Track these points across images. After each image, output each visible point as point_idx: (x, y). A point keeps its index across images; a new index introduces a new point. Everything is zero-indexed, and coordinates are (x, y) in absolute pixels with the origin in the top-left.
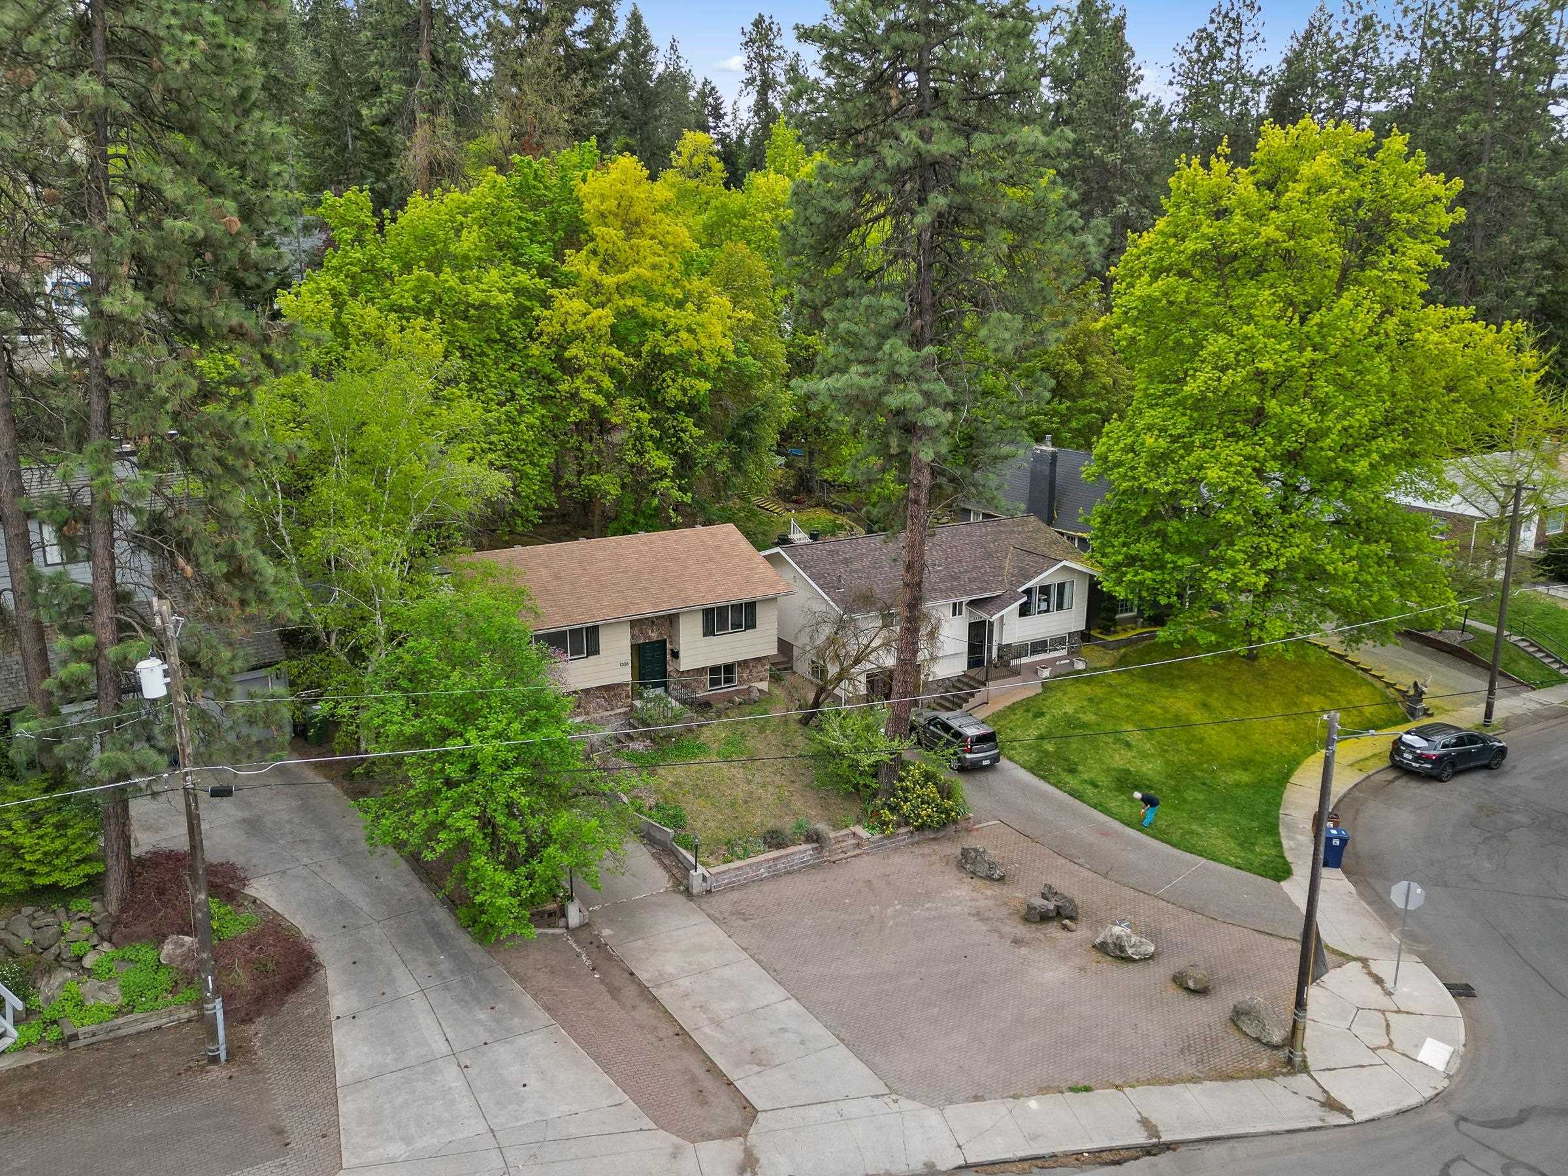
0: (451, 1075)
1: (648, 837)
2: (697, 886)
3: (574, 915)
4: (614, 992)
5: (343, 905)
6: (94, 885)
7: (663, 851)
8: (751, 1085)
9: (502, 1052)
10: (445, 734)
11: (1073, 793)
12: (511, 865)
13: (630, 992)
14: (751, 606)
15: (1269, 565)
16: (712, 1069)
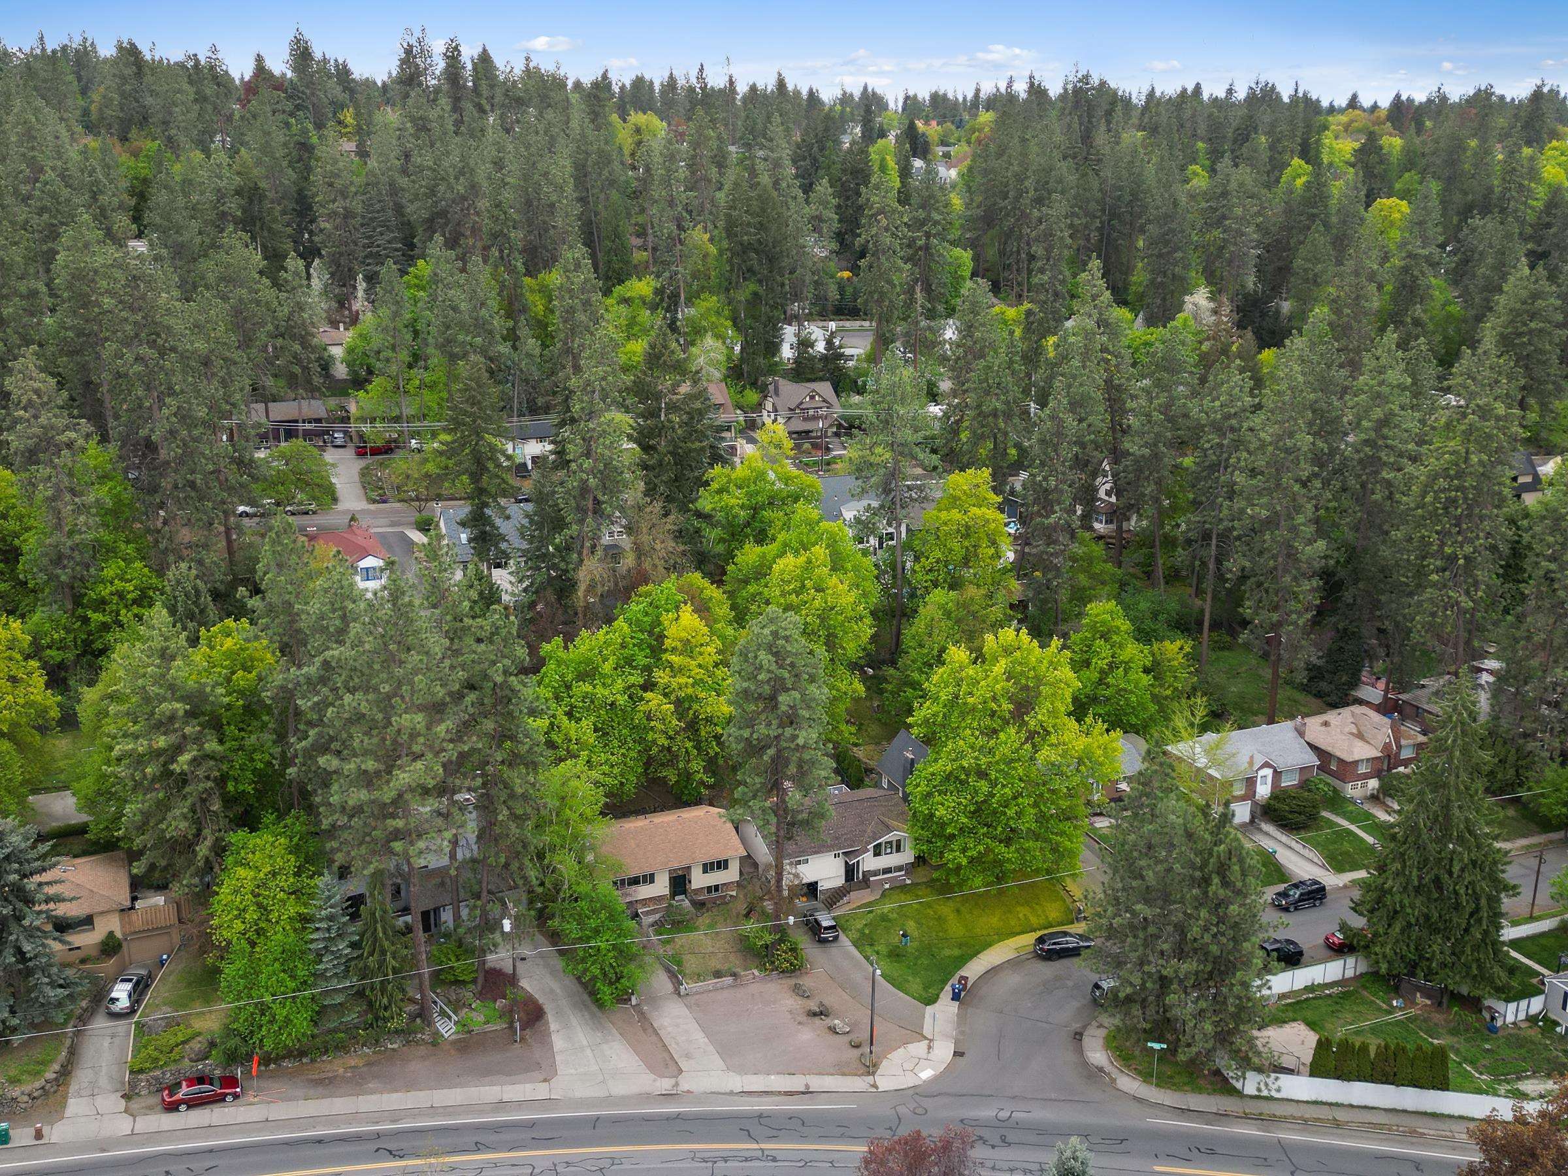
0: (588, 1051)
1: (668, 970)
2: (683, 992)
3: (634, 1002)
4: (645, 1030)
5: (552, 991)
6: (474, 981)
7: (672, 975)
8: (683, 1064)
9: (605, 1047)
10: (589, 939)
11: (867, 958)
12: (611, 983)
13: (650, 1030)
14: (726, 861)
15: (969, 854)
16: (672, 1058)
